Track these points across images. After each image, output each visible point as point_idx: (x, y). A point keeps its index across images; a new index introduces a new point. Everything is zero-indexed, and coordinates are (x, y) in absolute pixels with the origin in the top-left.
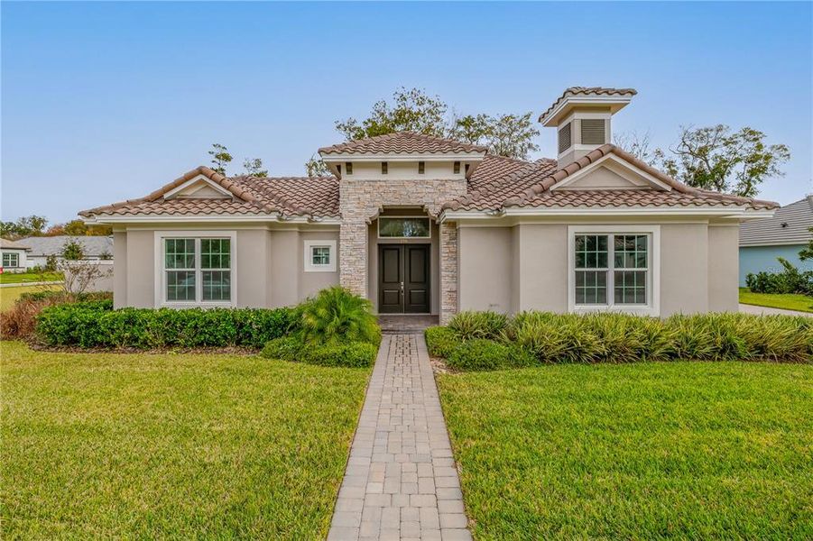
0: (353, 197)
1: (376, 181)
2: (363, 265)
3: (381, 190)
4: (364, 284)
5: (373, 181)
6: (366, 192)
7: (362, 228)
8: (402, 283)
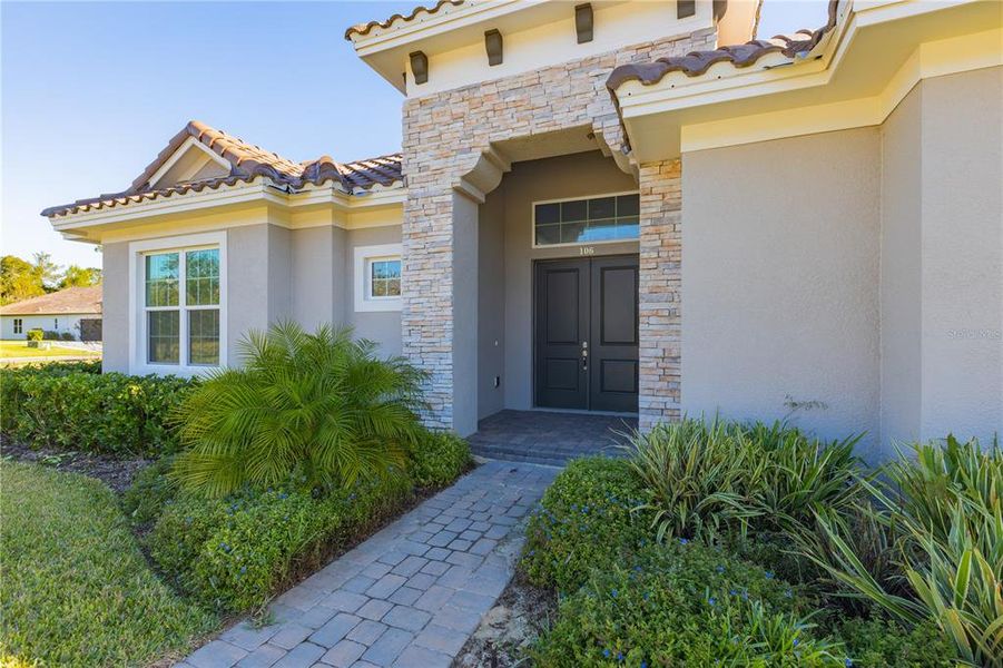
0: (428, 135)
1: (476, 87)
2: (446, 290)
3: (487, 106)
4: (449, 335)
5: (468, 88)
6: (455, 118)
7: (443, 205)
8: (585, 345)
